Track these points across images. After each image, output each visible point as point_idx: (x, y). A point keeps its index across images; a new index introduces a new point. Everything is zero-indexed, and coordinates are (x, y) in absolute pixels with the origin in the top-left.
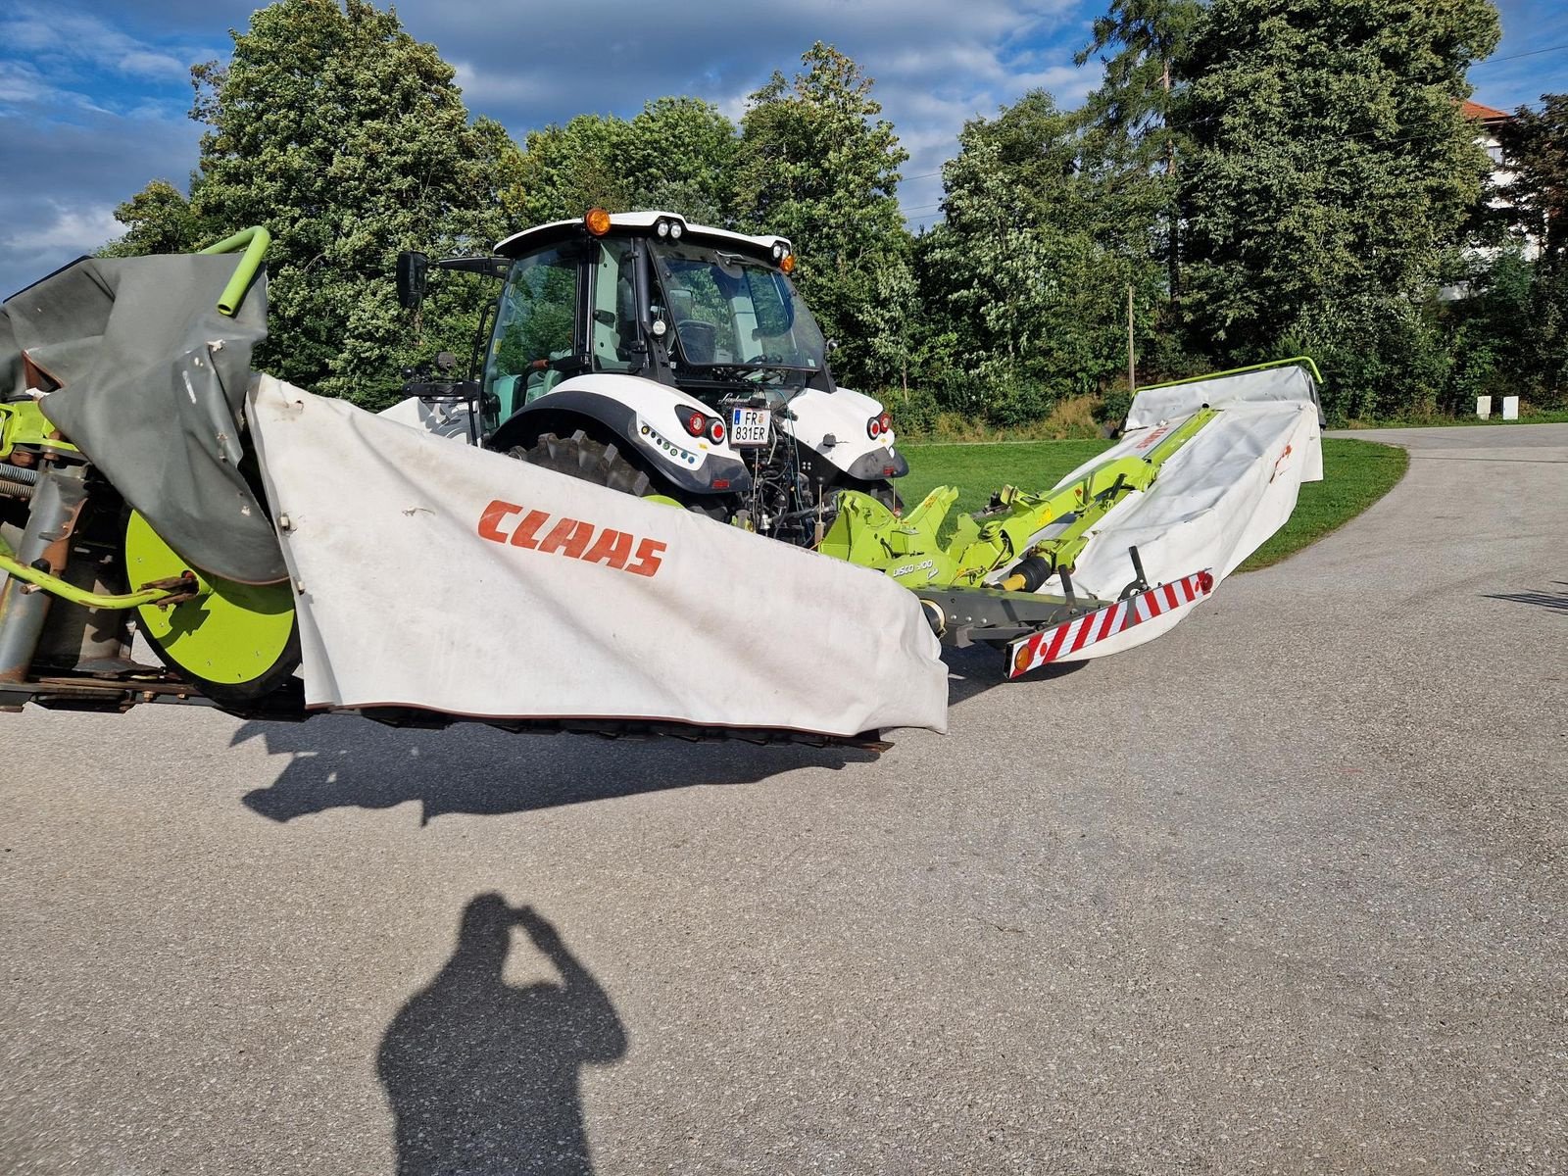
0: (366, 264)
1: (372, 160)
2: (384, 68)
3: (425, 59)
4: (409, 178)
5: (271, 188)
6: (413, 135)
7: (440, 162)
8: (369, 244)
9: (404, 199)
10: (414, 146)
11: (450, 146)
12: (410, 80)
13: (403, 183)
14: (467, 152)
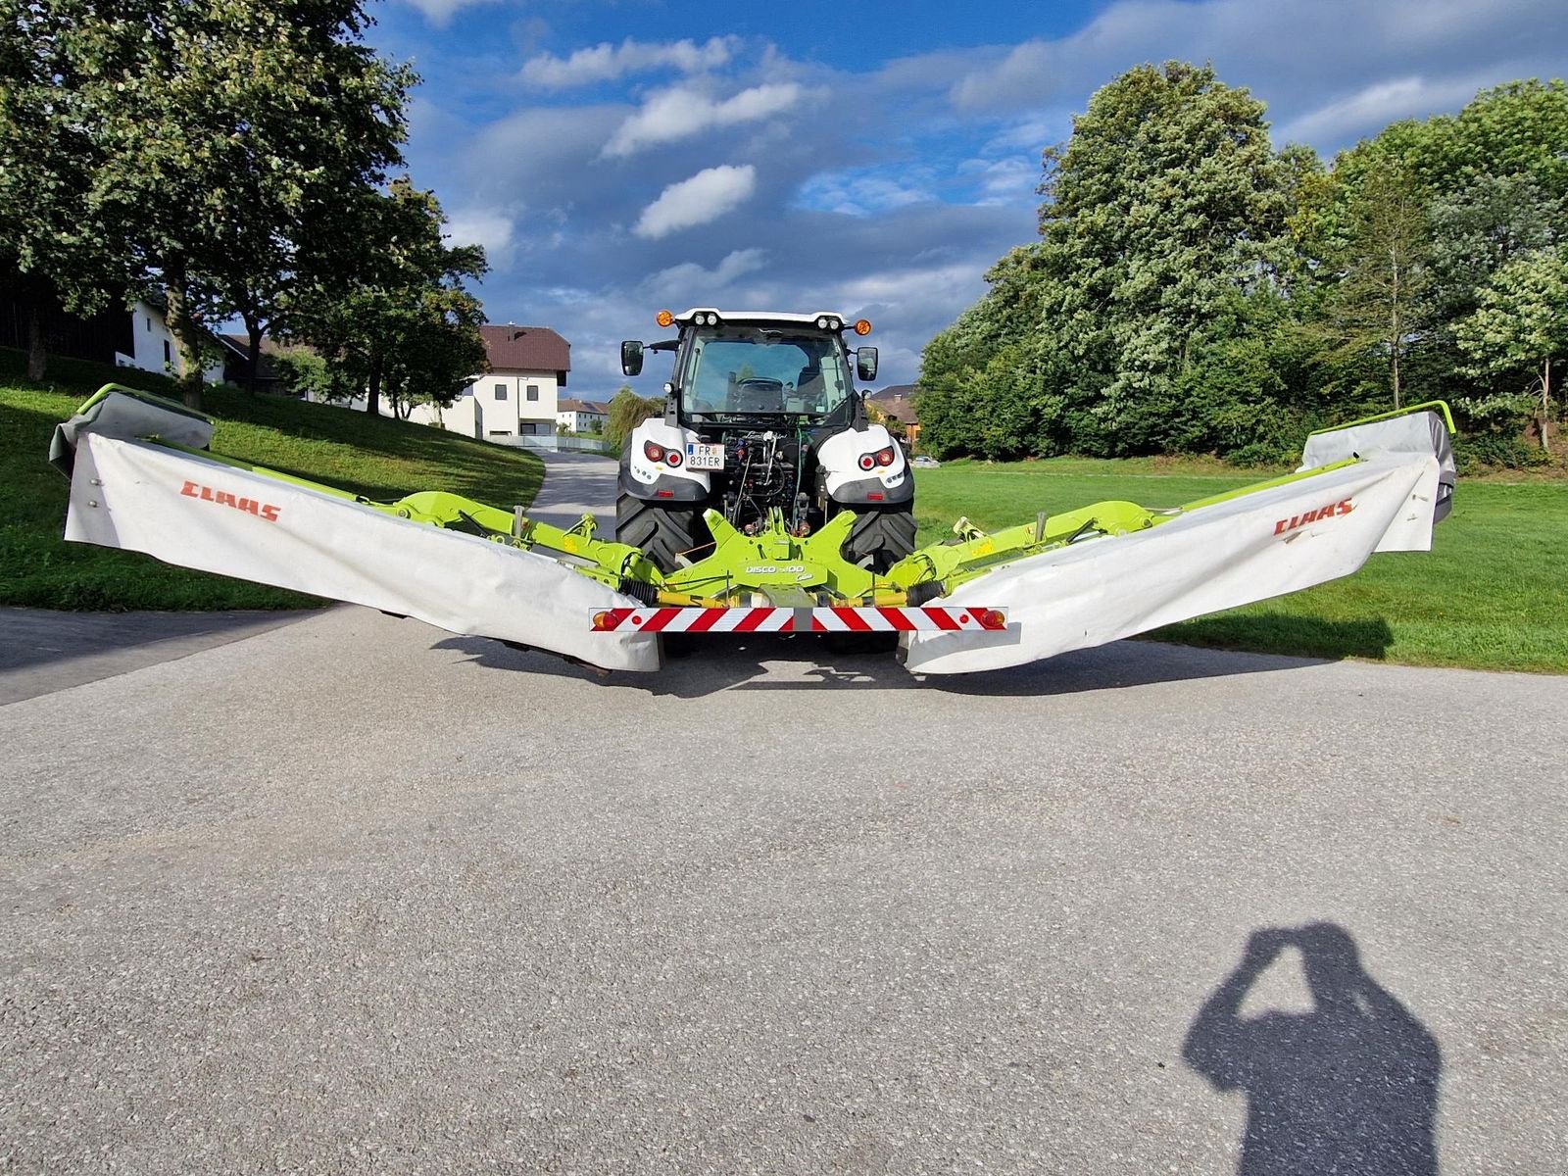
0: (1147, 303)
1: (1167, 206)
2: (1191, 119)
3: (1233, 103)
4: (1201, 217)
5: (1079, 245)
6: (1210, 176)
7: (1234, 199)
8: (1152, 284)
9: (1190, 238)
10: (1212, 185)
11: (1245, 180)
12: (1218, 124)
13: (1193, 222)
14: (1262, 182)
